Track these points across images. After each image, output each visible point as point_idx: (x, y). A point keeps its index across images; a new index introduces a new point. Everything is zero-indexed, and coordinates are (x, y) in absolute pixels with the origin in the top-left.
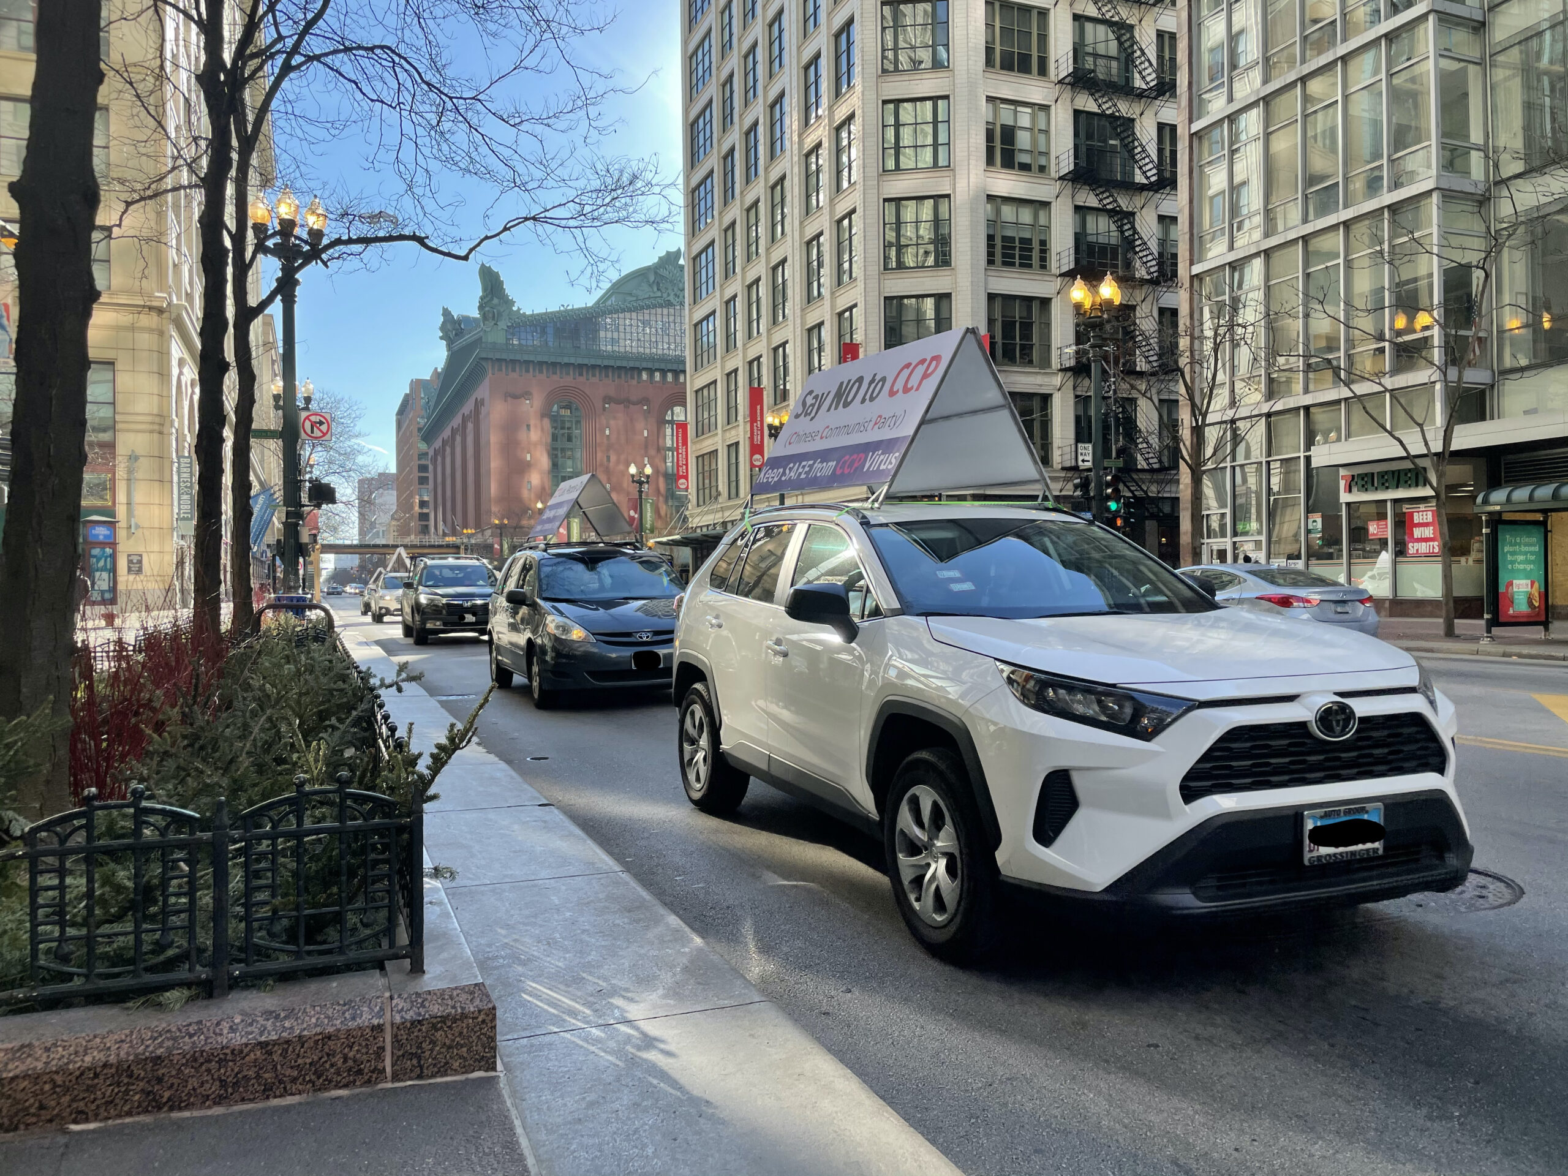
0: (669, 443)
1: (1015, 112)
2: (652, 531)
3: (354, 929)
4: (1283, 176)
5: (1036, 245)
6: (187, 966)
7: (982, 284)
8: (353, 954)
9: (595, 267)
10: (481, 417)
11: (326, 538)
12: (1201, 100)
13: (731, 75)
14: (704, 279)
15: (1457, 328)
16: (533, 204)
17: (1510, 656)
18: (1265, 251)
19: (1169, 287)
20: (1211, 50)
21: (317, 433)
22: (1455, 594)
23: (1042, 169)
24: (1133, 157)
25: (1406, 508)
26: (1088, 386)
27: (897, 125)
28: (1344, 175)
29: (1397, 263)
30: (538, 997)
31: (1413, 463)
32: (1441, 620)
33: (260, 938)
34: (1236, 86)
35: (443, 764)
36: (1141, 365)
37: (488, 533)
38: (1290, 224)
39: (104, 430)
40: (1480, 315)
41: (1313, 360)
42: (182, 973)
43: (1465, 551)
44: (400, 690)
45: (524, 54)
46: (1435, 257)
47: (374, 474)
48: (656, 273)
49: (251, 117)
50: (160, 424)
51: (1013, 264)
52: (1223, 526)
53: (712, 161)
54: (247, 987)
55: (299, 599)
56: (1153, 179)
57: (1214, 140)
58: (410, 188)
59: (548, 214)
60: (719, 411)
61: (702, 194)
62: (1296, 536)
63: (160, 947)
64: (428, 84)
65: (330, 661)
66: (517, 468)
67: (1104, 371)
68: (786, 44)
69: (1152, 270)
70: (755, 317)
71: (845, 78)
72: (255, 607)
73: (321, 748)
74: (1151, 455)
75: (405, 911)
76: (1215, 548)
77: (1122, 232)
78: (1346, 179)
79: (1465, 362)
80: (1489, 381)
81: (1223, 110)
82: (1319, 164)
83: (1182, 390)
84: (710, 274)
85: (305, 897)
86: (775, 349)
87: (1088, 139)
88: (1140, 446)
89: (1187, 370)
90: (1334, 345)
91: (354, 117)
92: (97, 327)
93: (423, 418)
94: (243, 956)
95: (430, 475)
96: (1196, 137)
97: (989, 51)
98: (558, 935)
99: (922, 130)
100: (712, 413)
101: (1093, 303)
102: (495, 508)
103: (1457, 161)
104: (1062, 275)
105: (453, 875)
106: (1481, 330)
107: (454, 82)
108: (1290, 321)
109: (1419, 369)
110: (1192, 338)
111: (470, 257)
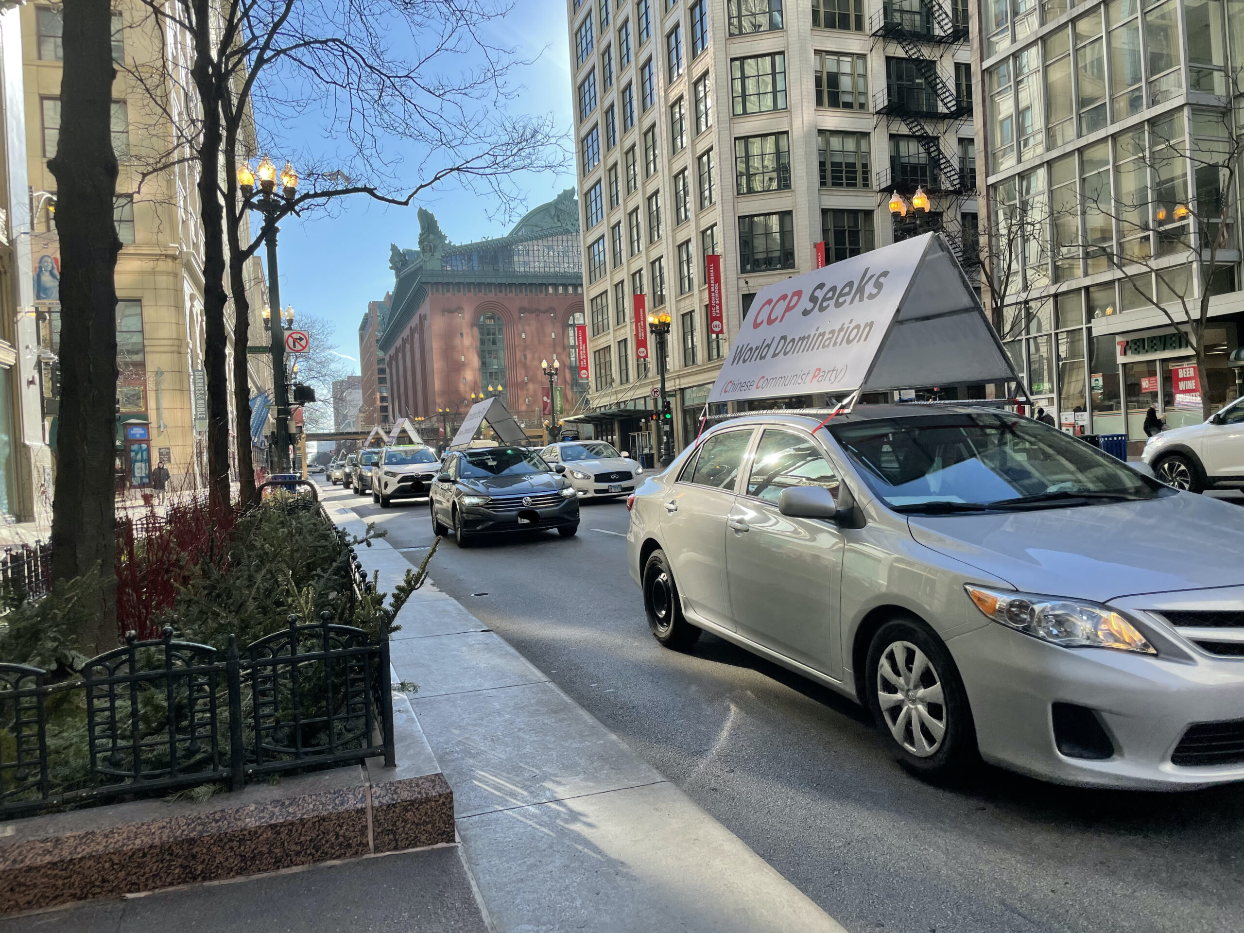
0: (572, 343)
1: (838, 61)
2: (562, 413)
3: (340, 734)
4: (1059, 100)
5: (859, 168)
6: (212, 767)
7: (817, 202)
8: (340, 754)
9: (507, 205)
10: (425, 329)
11: (309, 429)
12: (989, 43)
13: (609, 46)
14: (594, 210)
15: (1208, 217)
18: (1047, 162)
19: (969, 196)
23: (862, 106)
24: (936, 92)
25: (1172, 366)
27: (743, 78)
28: (1111, 96)
29: (1157, 166)
30: (486, 783)
31: (1177, 329)
33: (267, 743)
34: (1018, 29)
35: (403, 602)
37: (434, 419)
38: (1067, 139)
39: (137, 353)
40: (1227, 205)
41: (1091, 249)
42: (208, 772)
43: (1222, 399)
44: (369, 545)
45: (445, 39)
46: (1188, 160)
47: (344, 377)
48: (556, 208)
49: (235, 101)
50: (179, 345)
51: (841, 185)
53: (597, 116)
54: (259, 782)
55: (291, 477)
56: (953, 109)
57: (1001, 74)
58: (361, 150)
59: (469, 165)
60: (610, 315)
61: (590, 142)
62: (1082, 392)
63: (190, 753)
64: (371, 67)
65: (314, 524)
66: (454, 368)
68: (651, 18)
69: (955, 182)
70: (636, 237)
71: (699, 43)
73: (309, 593)
75: (379, 718)
77: (929, 153)
78: (1112, 100)
79: (1216, 244)
80: (1236, 259)
81: (1008, 49)
82: (1089, 89)
83: (984, 278)
84: (599, 206)
85: (301, 709)
86: (653, 263)
87: (898, 80)
89: (987, 262)
90: (1107, 235)
91: (314, 96)
93: (379, 331)
94: (255, 757)
95: (388, 377)
96: (987, 72)
97: (815, 13)
98: (499, 733)
99: (763, 80)
100: (605, 317)
101: (908, 211)
102: (439, 400)
103: (1202, 80)
104: (881, 191)
105: (415, 689)
106: (1228, 217)
107: (391, 64)
108: (1071, 218)
109: (1178, 252)
110: (990, 236)
111: (410, 202)
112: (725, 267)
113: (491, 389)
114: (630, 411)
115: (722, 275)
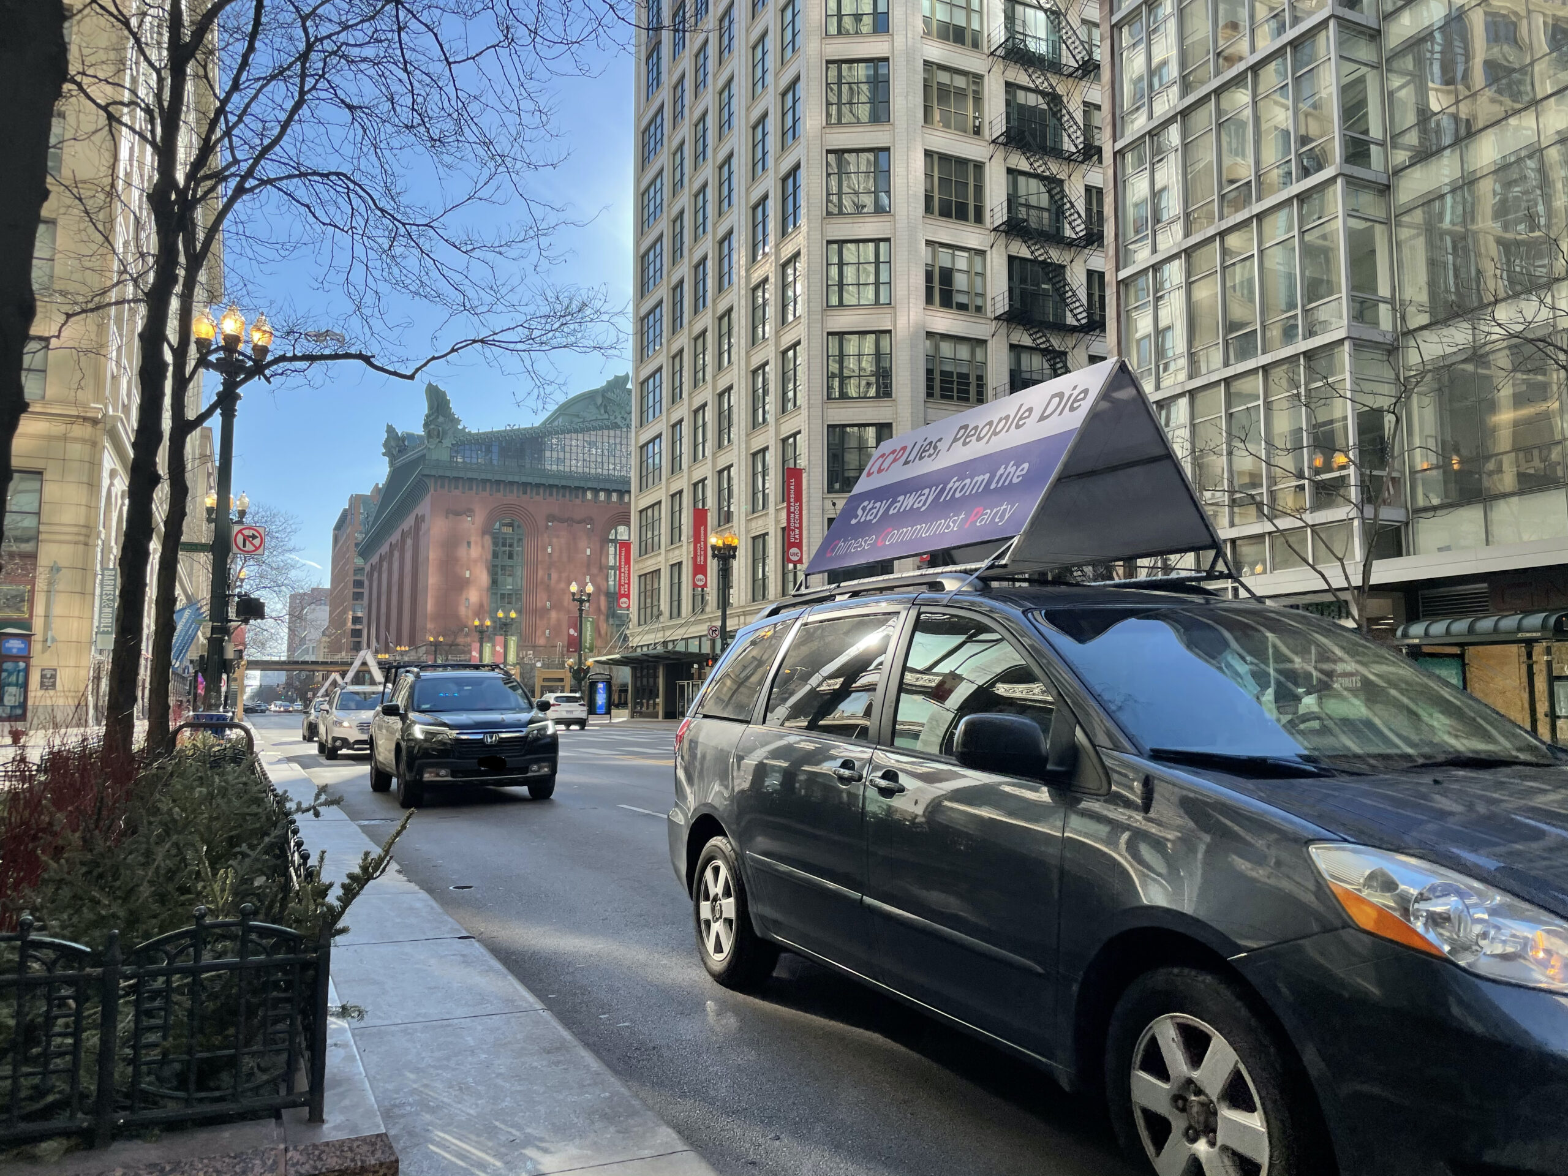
0: (611, 562)
1: (953, 255)
2: (591, 650)
3: (251, 1074)
4: (1204, 322)
5: (973, 380)
6: (68, 1114)
7: (922, 415)
8: (247, 1102)
9: (541, 390)
10: (421, 533)
11: (252, 654)
12: (1127, 251)
13: (682, 213)
14: (651, 403)
15: (1372, 468)
18: (1190, 391)
20: (1136, 205)
21: (250, 548)
23: (979, 309)
24: (1064, 300)
27: (841, 264)
28: (1262, 323)
29: (1313, 406)
30: (445, 1148)
31: (1336, 596)
33: (150, 1083)
34: (1159, 238)
35: (355, 896)
37: (423, 650)
38: (1213, 367)
39: (27, 540)
40: (1392, 457)
41: (1237, 495)
42: (60, 1121)
44: (316, 815)
45: (479, 186)
46: (1349, 402)
47: (306, 589)
48: (604, 396)
49: (201, 236)
50: (86, 534)
51: (951, 398)
53: (662, 292)
54: (131, 1137)
55: (219, 717)
56: (1084, 321)
57: (1139, 287)
58: (359, 308)
59: (496, 337)
60: (663, 531)
61: (651, 322)
63: (39, 1092)
64: (382, 210)
65: (245, 784)
66: (455, 584)
68: (734, 185)
70: (701, 440)
71: (791, 218)
72: (172, 726)
73: (227, 877)
75: (307, 1054)
77: (1055, 370)
78: (1264, 327)
79: (1380, 500)
80: (1403, 519)
81: (1147, 260)
82: (1238, 312)
84: (657, 398)
85: (200, 1038)
86: (720, 472)
87: (1021, 282)
90: (1257, 481)
91: (306, 239)
92: (25, 435)
93: (360, 533)
94: (128, 1103)
95: (366, 592)
96: (1124, 284)
97: (928, 199)
98: (470, 1080)
99: (865, 269)
100: (656, 533)
102: (430, 626)
103: (1366, 313)
105: (361, 1014)
106: (1394, 470)
107: (408, 209)
108: (1215, 457)
109: (1337, 506)
111: (417, 376)
112: (808, 484)
113: (500, 614)
114: (679, 653)
115: (804, 493)
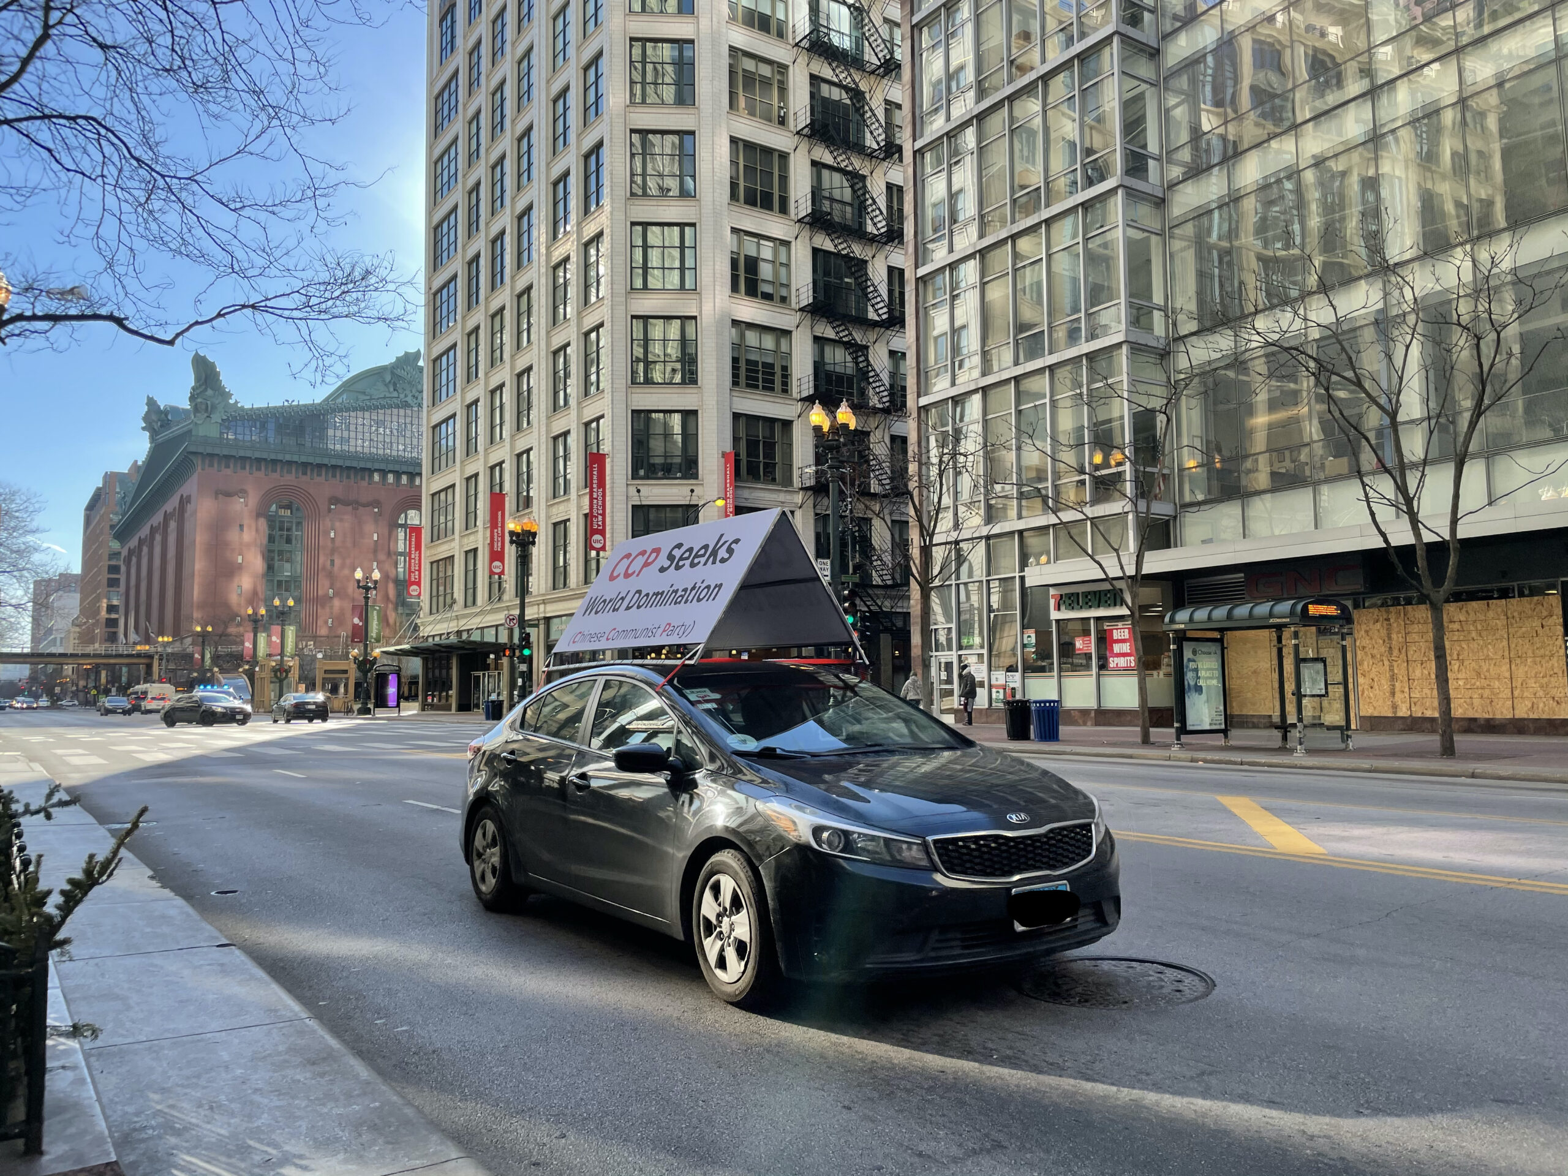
0: (401, 547)
1: (758, 244)
2: (378, 640)
4: (998, 323)
5: (778, 370)
7: (727, 404)
9: (320, 362)
10: (187, 515)
12: (925, 249)
13: (478, 184)
14: (444, 382)
15: (1145, 465)
16: (252, 291)
17: (1197, 761)
18: (983, 388)
19: (899, 417)
20: (935, 205)
22: (1149, 705)
23: (784, 299)
24: (866, 295)
25: (1106, 626)
26: (827, 505)
27: (645, 247)
28: (1049, 324)
29: (1094, 405)
30: (192, 1173)
31: (1112, 585)
32: (1139, 729)
34: (956, 239)
35: (78, 902)
36: (875, 487)
37: (189, 640)
38: (1004, 366)
40: (1163, 454)
41: (1025, 489)
43: (1156, 666)
44: (48, 817)
45: (249, 140)
46: (1126, 402)
47: (52, 574)
48: (393, 373)
51: (756, 387)
52: (949, 640)
53: (457, 266)
56: (885, 317)
57: (937, 286)
58: (110, 265)
59: (269, 303)
60: (457, 515)
61: (445, 297)
62: (1014, 649)
64: (138, 160)
66: (225, 571)
67: (841, 492)
68: (534, 159)
69: (885, 400)
70: (498, 421)
71: (593, 197)
74: (885, 572)
76: (943, 660)
77: (857, 364)
78: (1050, 328)
79: (1152, 495)
80: (1172, 513)
81: (944, 258)
82: (1028, 314)
83: (912, 512)
84: (451, 377)
86: (519, 456)
87: (825, 275)
88: (875, 563)
89: (916, 493)
90: (1043, 475)
93: (116, 514)
95: (123, 578)
96: (922, 281)
97: (734, 186)
98: (223, 1097)
99: (670, 253)
100: (450, 518)
101: (832, 427)
102: (197, 615)
103: (1142, 319)
104: (802, 400)
105: (95, 1032)
106: (1164, 467)
107: (168, 161)
108: (1004, 452)
109: (1114, 501)
110: (920, 464)
111: (177, 342)
112: (612, 470)
113: (277, 602)
114: (474, 642)
115: (608, 478)
